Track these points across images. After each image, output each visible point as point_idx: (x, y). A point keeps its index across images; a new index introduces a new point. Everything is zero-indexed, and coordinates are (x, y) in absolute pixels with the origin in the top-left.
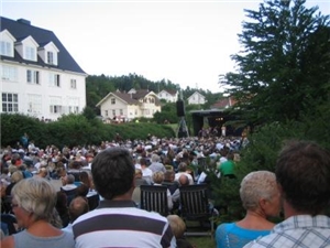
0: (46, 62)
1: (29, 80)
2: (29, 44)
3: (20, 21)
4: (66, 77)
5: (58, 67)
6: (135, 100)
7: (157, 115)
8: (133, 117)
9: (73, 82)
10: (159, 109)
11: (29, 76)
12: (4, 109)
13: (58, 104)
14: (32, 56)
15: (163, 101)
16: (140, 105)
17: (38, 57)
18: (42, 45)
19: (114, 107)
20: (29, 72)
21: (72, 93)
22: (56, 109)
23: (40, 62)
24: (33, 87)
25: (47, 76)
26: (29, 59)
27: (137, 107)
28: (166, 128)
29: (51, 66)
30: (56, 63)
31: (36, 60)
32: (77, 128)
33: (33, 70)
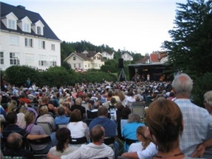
0: (36, 33)
1: (26, 45)
2: (26, 22)
3: (19, 7)
4: (48, 43)
5: (43, 36)
6: (88, 57)
7: (102, 67)
8: (87, 68)
9: (53, 46)
10: (103, 63)
11: (26, 42)
12: (11, 63)
13: (44, 60)
14: (28, 29)
15: (105, 58)
16: (92, 61)
17: (32, 30)
18: (34, 22)
19: (75, 62)
20: (26, 39)
21: (52, 53)
22: (42, 63)
23: (33, 33)
24: (28, 49)
25: (37, 42)
26: (26, 31)
27: (89, 62)
28: (111, 75)
29: (39, 36)
30: (42, 34)
31: (30, 32)
32: (61, 75)
33: (29, 38)
